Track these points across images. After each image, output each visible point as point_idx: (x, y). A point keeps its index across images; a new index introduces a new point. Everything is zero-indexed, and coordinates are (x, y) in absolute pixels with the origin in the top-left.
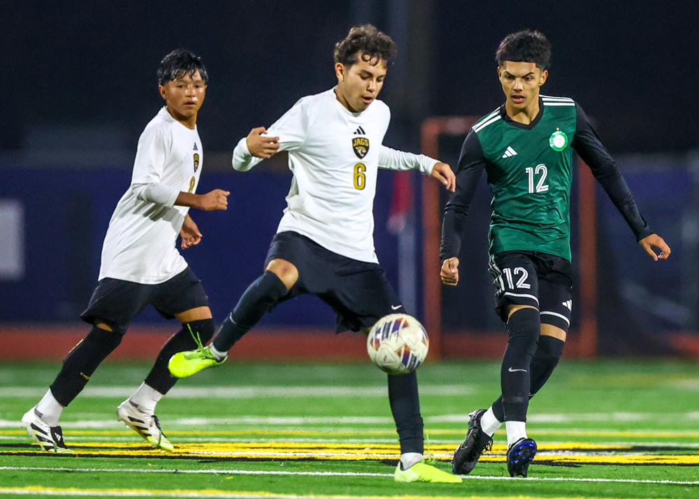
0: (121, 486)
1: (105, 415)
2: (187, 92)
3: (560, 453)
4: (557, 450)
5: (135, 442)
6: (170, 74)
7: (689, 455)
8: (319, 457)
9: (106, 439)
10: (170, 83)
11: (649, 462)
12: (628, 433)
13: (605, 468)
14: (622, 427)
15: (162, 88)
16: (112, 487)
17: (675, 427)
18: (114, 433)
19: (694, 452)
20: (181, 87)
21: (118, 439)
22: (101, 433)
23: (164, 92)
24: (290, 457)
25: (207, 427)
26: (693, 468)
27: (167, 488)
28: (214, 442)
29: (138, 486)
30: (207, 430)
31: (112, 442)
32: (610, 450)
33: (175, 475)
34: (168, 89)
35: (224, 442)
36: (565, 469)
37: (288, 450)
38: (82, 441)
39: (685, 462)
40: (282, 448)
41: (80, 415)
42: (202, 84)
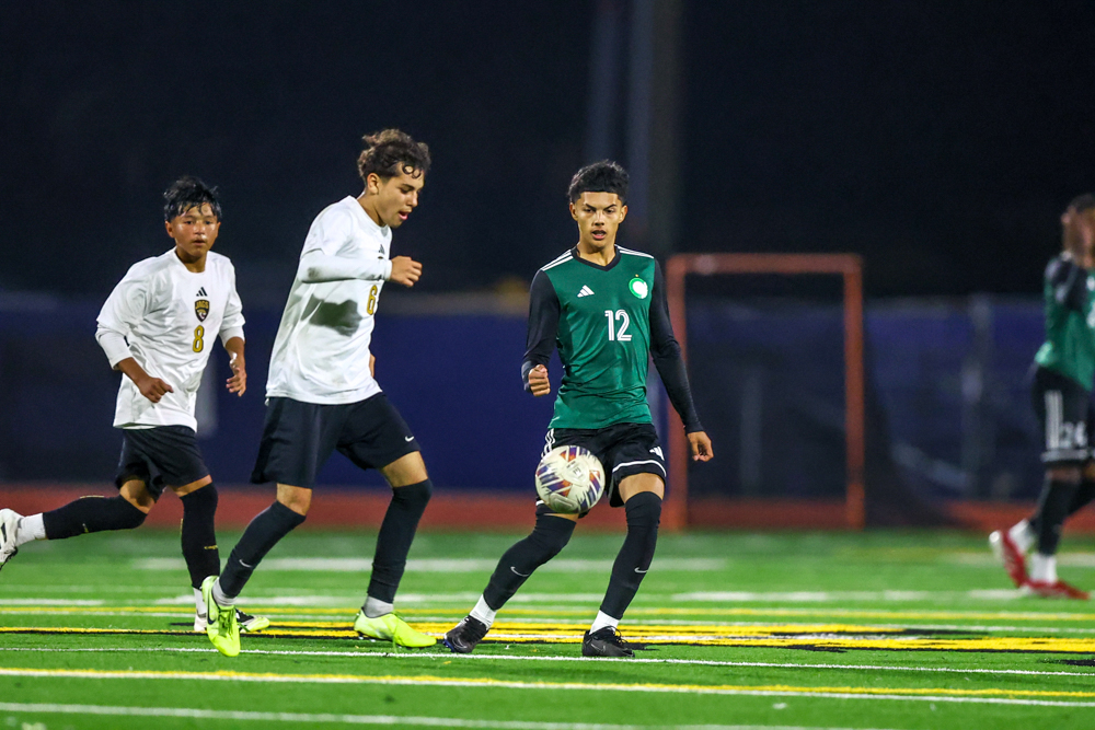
0: (325, 672)
1: (306, 591)
2: (195, 229)
3: (822, 637)
4: (819, 634)
5: (341, 621)
6: (177, 209)
7: (969, 639)
8: (548, 640)
9: (308, 617)
10: (178, 218)
11: (924, 647)
12: (900, 615)
13: (874, 653)
14: (894, 607)
15: (168, 225)
16: (314, 673)
17: (953, 607)
18: (316, 611)
19: (976, 636)
20: (189, 223)
21: (321, 618)
22: (301, 610)
23: (171, 230)
24: (516, 640)
25: (421, 605)
26: (974, 654)
27: (376, 674)
28: (430, 622)
29: (343, 671)
30: (423, 608)
31: (314, 621)
32: (879, 634)
33: (386, 661)
34: (175, 226)
35: (441, 622)
36: (828, 654)
37: (513, 632)
38: (282, 620)
39: (964, 647)
40: (508, 629)
41: (279, 590)
42: (214, 219)
